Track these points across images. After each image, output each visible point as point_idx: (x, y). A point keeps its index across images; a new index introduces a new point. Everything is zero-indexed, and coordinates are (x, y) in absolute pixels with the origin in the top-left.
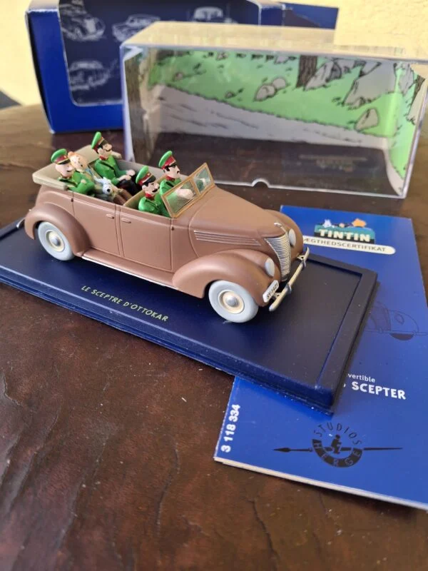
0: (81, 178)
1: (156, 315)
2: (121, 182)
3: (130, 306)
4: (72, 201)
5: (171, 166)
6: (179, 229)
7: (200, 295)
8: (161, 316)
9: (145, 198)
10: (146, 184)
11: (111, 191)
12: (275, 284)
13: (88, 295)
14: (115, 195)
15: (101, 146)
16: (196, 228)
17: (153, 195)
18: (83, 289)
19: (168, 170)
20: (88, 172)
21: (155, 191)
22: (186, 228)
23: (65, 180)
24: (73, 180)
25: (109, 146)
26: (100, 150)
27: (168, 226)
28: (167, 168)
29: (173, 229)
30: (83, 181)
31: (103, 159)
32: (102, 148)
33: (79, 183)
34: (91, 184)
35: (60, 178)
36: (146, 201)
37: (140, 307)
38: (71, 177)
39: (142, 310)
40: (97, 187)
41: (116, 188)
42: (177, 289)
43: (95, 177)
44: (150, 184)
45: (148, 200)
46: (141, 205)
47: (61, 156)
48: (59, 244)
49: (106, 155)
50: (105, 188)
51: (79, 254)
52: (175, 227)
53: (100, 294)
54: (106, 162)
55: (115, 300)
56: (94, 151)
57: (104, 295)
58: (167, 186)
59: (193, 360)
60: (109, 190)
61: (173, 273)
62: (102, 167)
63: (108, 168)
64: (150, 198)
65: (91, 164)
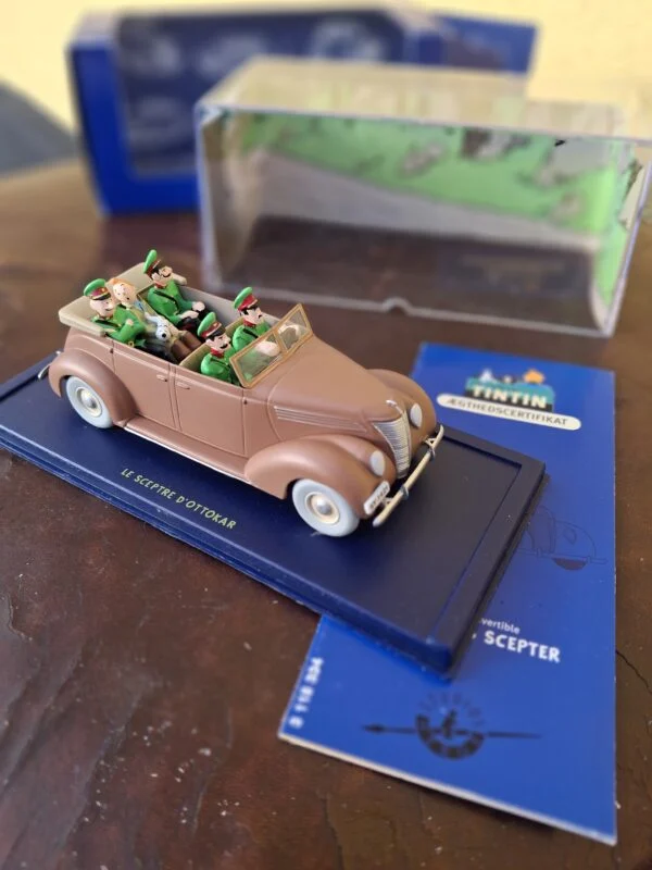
0: (126, 317)
1: (219, 519)
2: (183, 320)
3: (185, 502)
4: (112, 352)
5: (251, 308)
6: (256, 405)
7: (281, 495)
8: (226, 519)
9: (210, 356)
10: (212, 337)
11: (168, 335)
12: (385, 486)
13: (129, 483)
14: (173, 340)
15: (156, 270)
16: (277, 404)
17: (221, 351)
18: (123, 473)
19: (246, 313)
20: (138, 308)
21: (225, 346)
22: (264, 403)
23: (104, 322)
24: (114, 321)
25: (168, 270)
26: (154, 275)
27: (240, 398)
28: (245, 311)
29: (246, 403)
30: (129, 322)
31: (160, 287)
32: (157, 272)
33: (123, 325)
34: (141, 325)
35: (96, 318)
36: (212, 360)
37: (199, 506)
38: (111, 317)
39: (201, 509)
40: (149, 329)
41: (175, 330)
42: (249, 483)
43: (146, 313)
44: (216, 338)
45: (215, 358)
46: (204, 366)
47: (98, 290)
48: (94, 406)
49: (163, 282)
50: (159, 333)
51: (120, 424)
52: (248, 400)
53: (145, 482)
54: (164, 292)
55: (165, 493)
56: (146, 276)
57: (151, 485)
58: (246, 336)
59: (267, 588)
60: (164, 335)
61: (248, 459)
62: (157, 298)
63: (167, 300)
64: (218, 355)
65: (142, 295)
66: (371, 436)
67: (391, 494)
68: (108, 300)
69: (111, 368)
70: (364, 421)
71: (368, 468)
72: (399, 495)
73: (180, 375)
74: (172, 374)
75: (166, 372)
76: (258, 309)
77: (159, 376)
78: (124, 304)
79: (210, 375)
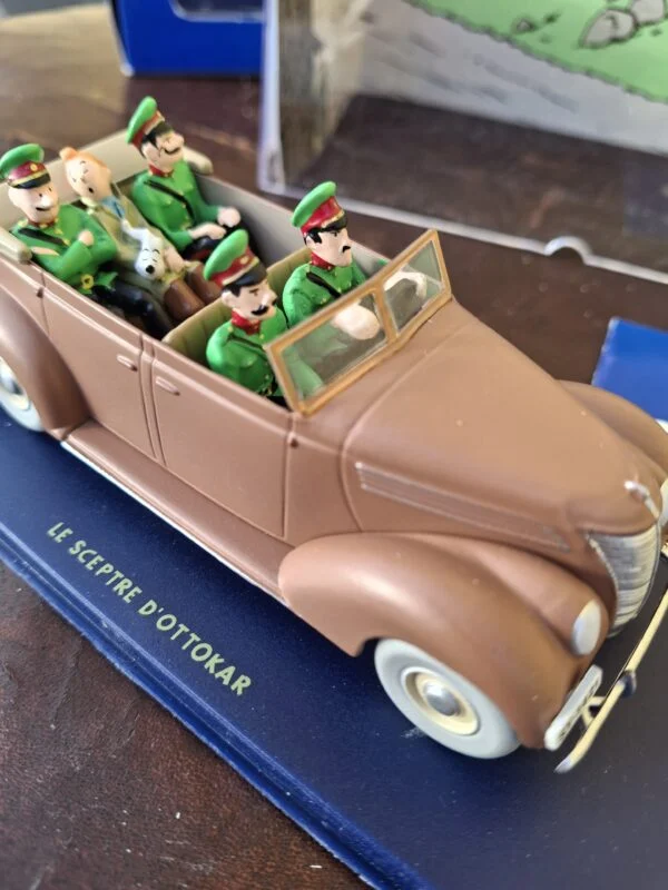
0: (83, 226)
1: (219, 667)
2: (197, 241)
3: (156, 616)
4: (40, 294)
5: (327, 229)
6: (314, 452)
7: (351, 647)
8: (231, 670)
9: (228, 327)
10: (235, 288)
11: (160, 268)
12: (595, 676)
13: (57, 553)
14: (170, 280)
15: (152, 139)
16: (366, 458)
17: (254, 319)
18: (51, 532)
19: (317, 240)
20: (109, 208)
21: (262, 311)
22: (332, 451)
23: (35, 233)
24: (58, 232)
25: (174, 139)
26: (147, 147)
27: (281, 432)
28: (314, 233)
29: (295, 444)
30: (85, 237)
31: (158, 173)
32: (154, 143)
33: (73, 240)
34: (110, 243)
35: (21, 224)
36: (232, 337)
37: (183, 628)
38: (51, 224)
39: (185, 637)
40: (125, 252)
41: (175, 258)
42: (287, 603)
43: (125, 222)
44: (244, 291)
46: (214, 351)
47: (22, 164)
48: (17, 391)
49: (164, 162)
50: (142, 262)
51: (56, 433)
52: (302, 440)
53: (88, 558)
54: (166, 183)
55: (121, 587)
56: (133, 148)
57: (100, 565)
59: (299, 829)
60: (150, 269)
61: (293, 548)
62: (151, 195)
63: (168, 199)
64: (246, 327)
65: (124, 186)
66: (576, 560)
67: (603, 691)
68: (44, 189)
69: (41, 325)
70: (568, 527)
71: (565, 642)
72: (617, 690)
73: (161, 360)
74: (146, 357)
75: (136, 351)
76: (344, 232)
77: (122, 359)
78: (86, 201)
79: (223, 370)
